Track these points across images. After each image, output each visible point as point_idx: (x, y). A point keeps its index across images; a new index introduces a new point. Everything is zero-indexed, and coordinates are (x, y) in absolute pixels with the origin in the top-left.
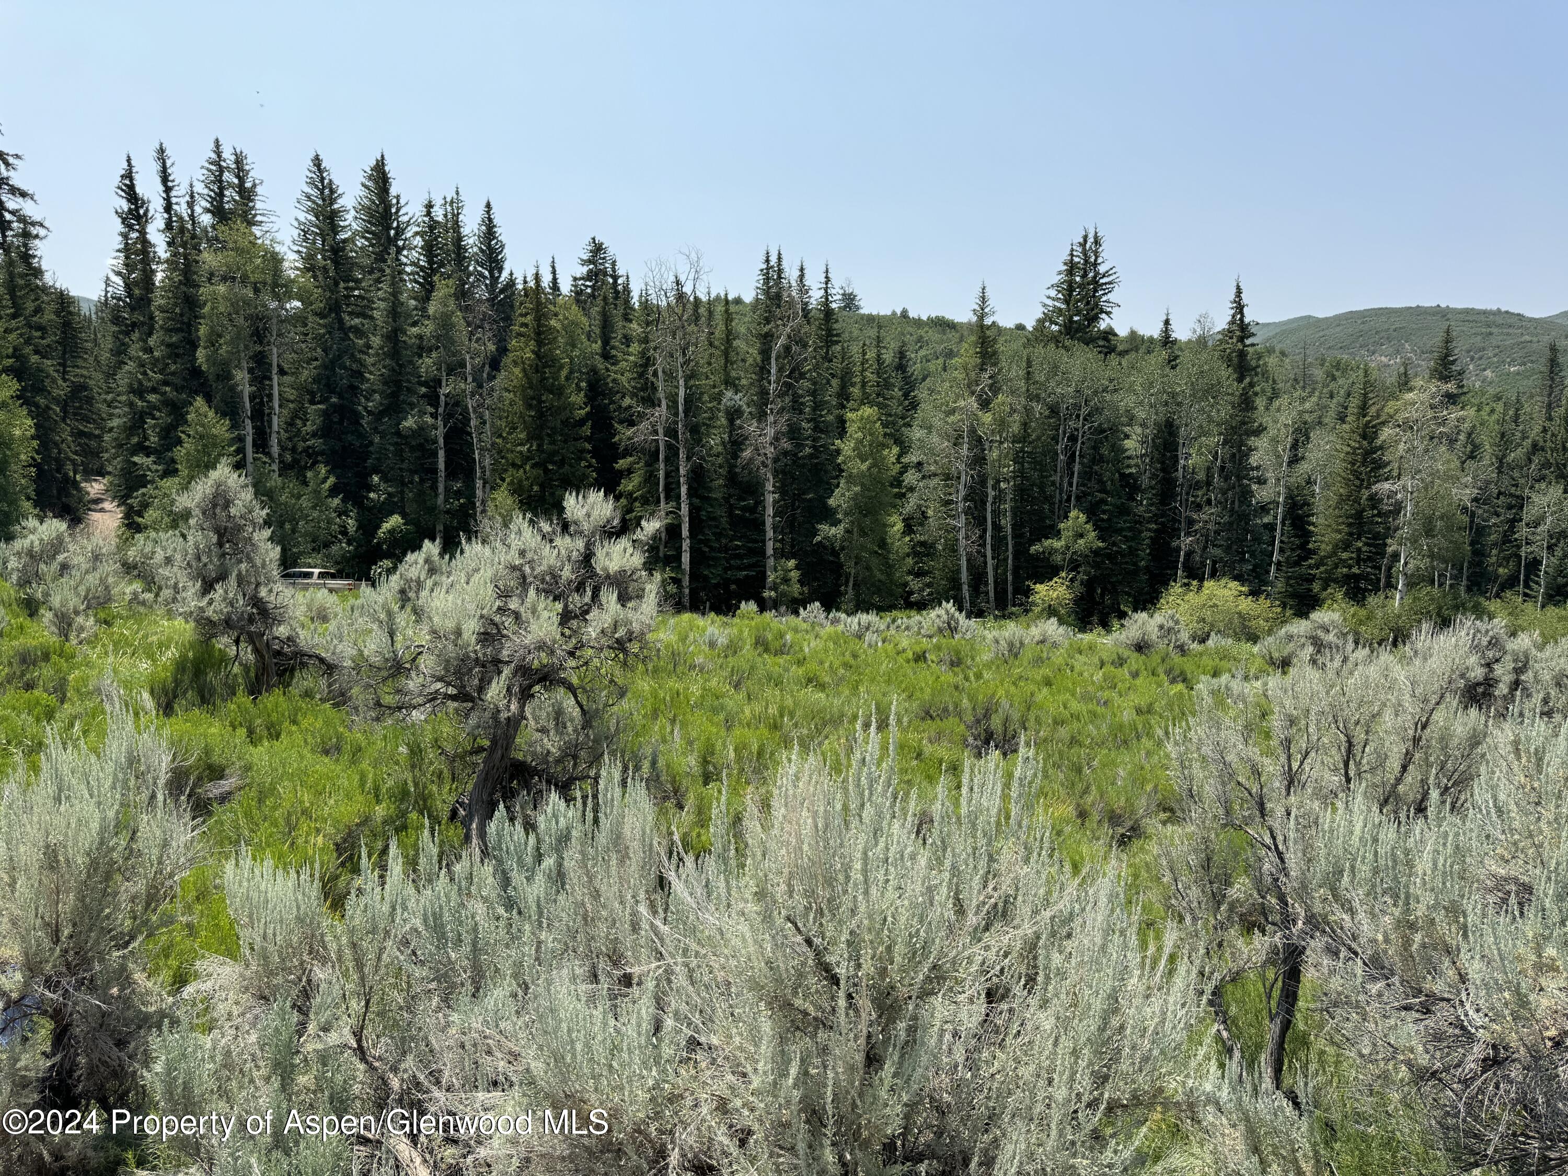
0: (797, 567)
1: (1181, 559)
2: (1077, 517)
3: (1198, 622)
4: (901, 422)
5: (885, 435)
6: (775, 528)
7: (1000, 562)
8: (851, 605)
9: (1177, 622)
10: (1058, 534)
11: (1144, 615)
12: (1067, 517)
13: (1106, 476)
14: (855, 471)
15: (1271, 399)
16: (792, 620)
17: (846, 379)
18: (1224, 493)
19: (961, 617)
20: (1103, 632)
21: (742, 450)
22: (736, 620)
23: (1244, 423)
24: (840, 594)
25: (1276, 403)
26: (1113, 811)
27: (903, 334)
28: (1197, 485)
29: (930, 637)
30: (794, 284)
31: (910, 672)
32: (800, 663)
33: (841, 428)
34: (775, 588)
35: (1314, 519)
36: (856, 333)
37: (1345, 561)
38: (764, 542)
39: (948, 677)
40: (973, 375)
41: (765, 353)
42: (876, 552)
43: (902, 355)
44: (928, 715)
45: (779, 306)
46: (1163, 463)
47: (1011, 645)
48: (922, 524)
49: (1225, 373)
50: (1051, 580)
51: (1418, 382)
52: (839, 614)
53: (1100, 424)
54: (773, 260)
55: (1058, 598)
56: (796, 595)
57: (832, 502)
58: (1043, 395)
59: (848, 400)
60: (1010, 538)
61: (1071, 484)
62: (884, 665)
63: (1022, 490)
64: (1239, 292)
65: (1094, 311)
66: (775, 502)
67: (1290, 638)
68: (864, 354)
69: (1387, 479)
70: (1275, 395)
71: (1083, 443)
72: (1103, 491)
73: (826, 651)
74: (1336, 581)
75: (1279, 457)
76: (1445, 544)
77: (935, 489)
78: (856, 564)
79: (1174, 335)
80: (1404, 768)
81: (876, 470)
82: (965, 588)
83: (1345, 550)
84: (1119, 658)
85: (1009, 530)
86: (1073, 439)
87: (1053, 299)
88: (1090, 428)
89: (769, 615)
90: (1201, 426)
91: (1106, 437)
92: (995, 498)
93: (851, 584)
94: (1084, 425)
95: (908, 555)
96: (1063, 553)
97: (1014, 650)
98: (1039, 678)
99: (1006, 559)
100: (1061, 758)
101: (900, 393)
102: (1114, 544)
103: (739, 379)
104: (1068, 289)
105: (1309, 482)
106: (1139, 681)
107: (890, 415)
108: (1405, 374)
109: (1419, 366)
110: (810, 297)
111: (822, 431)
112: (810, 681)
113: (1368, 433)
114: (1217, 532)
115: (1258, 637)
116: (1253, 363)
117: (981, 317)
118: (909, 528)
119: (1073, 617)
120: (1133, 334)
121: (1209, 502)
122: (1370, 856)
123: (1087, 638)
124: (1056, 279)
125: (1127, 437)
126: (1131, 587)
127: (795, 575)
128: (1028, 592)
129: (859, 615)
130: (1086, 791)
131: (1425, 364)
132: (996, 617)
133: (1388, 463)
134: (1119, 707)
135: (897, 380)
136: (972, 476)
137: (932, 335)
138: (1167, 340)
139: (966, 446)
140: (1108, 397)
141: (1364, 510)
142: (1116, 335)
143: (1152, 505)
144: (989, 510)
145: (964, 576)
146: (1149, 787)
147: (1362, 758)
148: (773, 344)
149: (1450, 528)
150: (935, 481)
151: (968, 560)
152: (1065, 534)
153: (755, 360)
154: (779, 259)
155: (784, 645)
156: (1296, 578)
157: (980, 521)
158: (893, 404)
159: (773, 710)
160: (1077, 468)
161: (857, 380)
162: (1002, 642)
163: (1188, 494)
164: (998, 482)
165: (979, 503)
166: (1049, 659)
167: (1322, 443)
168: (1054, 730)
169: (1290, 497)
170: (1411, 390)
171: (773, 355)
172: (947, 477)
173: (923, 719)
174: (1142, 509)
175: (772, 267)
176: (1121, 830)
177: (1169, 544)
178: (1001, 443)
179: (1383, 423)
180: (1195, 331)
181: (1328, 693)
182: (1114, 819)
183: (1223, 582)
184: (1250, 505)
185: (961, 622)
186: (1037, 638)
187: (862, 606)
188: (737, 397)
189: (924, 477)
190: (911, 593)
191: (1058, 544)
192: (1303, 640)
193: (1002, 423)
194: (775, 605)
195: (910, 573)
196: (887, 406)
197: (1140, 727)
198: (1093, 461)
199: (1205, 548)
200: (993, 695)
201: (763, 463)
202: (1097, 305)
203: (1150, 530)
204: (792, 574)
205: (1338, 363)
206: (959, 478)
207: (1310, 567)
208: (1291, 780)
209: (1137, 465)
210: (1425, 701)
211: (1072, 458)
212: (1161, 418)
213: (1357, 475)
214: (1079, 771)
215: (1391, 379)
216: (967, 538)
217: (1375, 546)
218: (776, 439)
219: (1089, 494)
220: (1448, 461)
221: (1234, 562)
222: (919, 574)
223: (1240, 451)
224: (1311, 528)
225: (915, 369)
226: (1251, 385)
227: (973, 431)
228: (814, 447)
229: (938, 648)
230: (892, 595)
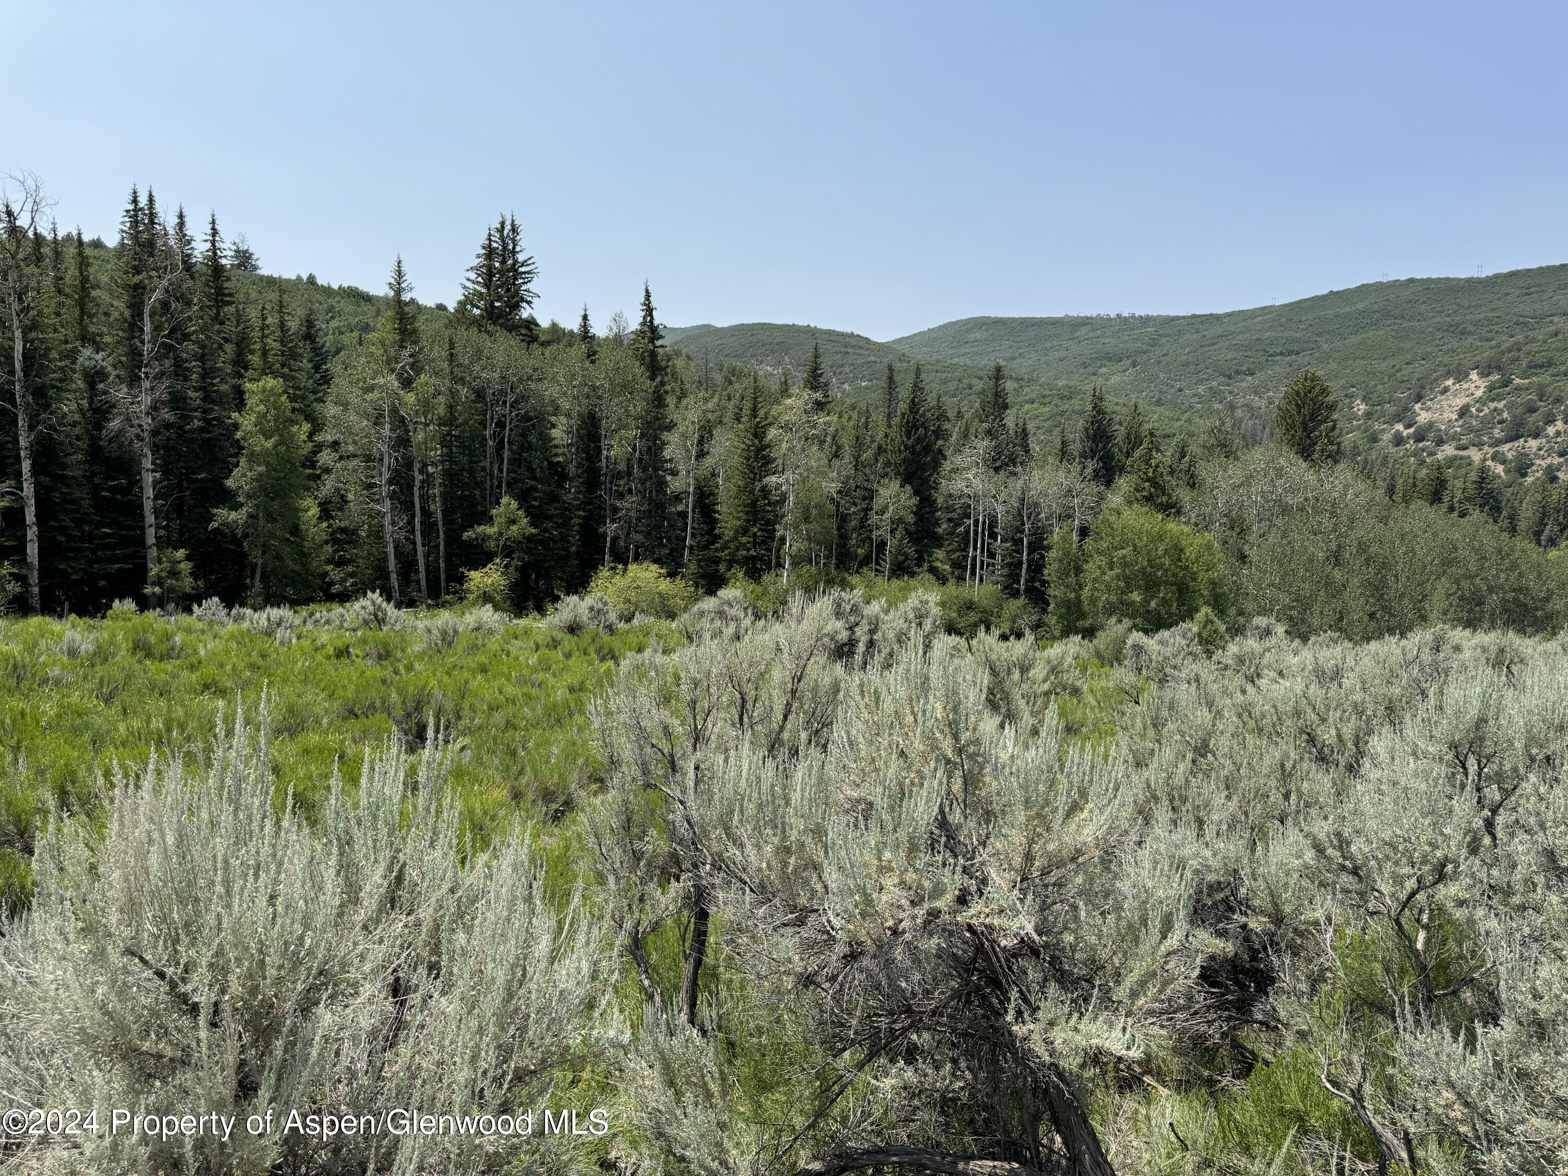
0: (188, 558)
1: (608, 545)
2: (508, 504)
3: (624, 603)
4: (312, 397)
5: (294, 410)
6: (156, 512)
7: (432, 549)
8: (260, 599)
9: (606, 604)
10: (490, 520)
11: (575, 598)
12: (498, 503)
13: (536, 463)
14: (257, 448)
15: (680, 398)
16: (184, 619)
17: (242, 344)
18: (643, 484)
19: (390, 610)
20: (538, 617)
21: (108, 420)
22: (107, 622)
23: (657, 419)
24: (246, 588)
25: (684, 402)
26: (547, 789)
27: (311, 302)
28: (618, 475)
29: (354, 630)
30: (171, 232)
31: (330, 669)
32: (192, 668)
33: (239, 400)
34: (159, 582)
35: (718, 508)
36: (253, 295)
37: (744, 544)
38: (143, 529)
39: (374, 671)
40: (392, 352)
41: (136, 307)
42: (288, 540)
43: (310, 324)
44: (352, 713)
45: (151, 255)
46: (587, 453)
47: (444, 634)
48: (341, 509)
49: (638, 370)
50: (485, 566)
51: (795, 390)
52: (242, 610)
53: (527, 412)
54: (143, 201)
55: (493, 584)
56: (188, 590)
57: (230, 483)
58: (468, 378)
59: (246, 368)
60: (440, 524)
61: (501, 471)
62: (300, 664)
63: (451, 475)
64: (648, 295)
65: (515, 300)
66: (156, 482)
67: (702, 613)
68: (264, 319)
69: (774, 473)
70: (683, 395)
71: (511, 430)
72: (533, 478)
73: (227, 652)
74: (737, 562)
75: (688, 451)
76: (819, 529)
77: (355, 470)
78: (263, 553)
79: (592, 331)
80: (785, 717)
81: (282, 449)
82: (394, 576)
83: (744, 535)
84: (553, 640)
85: (440, 516)
86: (501, 425)
87: (473, 282)
88: (517, 415)
89: (152, 615)
90: (620, 420)
91: (533, 425)
92: (423, 482)
93: (258, 576)
94: (511, 412)
95: (326, 542)
96: (497, 540)
97: (448, 638)
98: (473, 665)
99: (437, 546)
100: (495, 744)
101: (310, 365)
102: (546, 530)
103: (101, 335)
104: (488, 274)
105: (713, 475)
106: (571, 662)
107: (299, 389)
108: (786, 382)
109: (796, 376)
110: (192, 249)
111: (213, 402)
112: (206, 687)
113: (759, 432)
114: (638, 519)
115: (676, 614)
116: (663, 364)
117: (399, 292)
118: (326, 513)
119: (508, 603)
120: (554, 326)
121: (630, 491)
122: (755, 795)
123: (522, 622)
124: (476, 262)
125: (554, 426)
126: (564, 573)
127: (186, 567)
128: (461, 579)
129: (268, 609)
130: (521, 772)
131: (800, 375)
132: (429, 607)
133: (775, 460)
134: (553, 687)
135: (304, 349)
136: (396, 459)
137: (345, 306)
138: (586, 335)
139: (387, 426)
140: (533, 386)
141: (757, 500)
142: (537, 325)
143: (579, 493)
144: (417, 494)
145: (392, 564)
146: (580, 762)
147: (753, 711)
148: (146, 298)
149: (821, 516)
150: (355, 463)
151: (396, 548)
152: (497, 520)
153: (122, 314)
154: (151, 200)
155: (173, 648)
156: (705, 560)
157: (408, 507)
158: (302, 377)
159: (157, 724)
160: (506, 454)
161: (257, 347)
162: (435, 632)
163: (611, 483)
164: (425, 465)
165: (405, 487)
166: (484, 646)
167: (723, 440)
168: (489, 716)
169: (698, 488)
170: (790, 396)
171: (147, 310)
172: (369, 459)
173: (345, 719)
174: (570, 496)
175: (142, 209)
176: (554, 806)
177: (596, 530)
178: (427, 425)
179: (770, 424)
180: (611, 329)
181: (724, 656)
182: (547, 796)
183: (645, 565)
184: (666, 494)
185: (389, 613)
186: (471, 626)
187: (272, 599)
188: (99, 356)
189: (341, 458)
190: (332, 584)
191: (491, 530)
192: (713, 615)
193: (426, 406)
194: (160, 602)
195: (329, 562)
196: (294, 378)
197: (572, 705)
198: (522, 448)
199: (628, 534)
200: (424, 687)
201: (138, 436)
202: (517, 293)
203: (579, 517)
204: (182, 566)
205: (734, 370)
206: (382, 460)
207: (717, 550)
208: (697, 738)
209: (564, 454)
210: (799, 657)
211: (501, 445)
212: (584, 410)
213: (751, 469)
214: (514, 753)
215: (775, 387)
216: (393, 523)
217: (767, 531)
218: (154, 408)
219: (520, 481)
220: (819, 459)
221: (654, 547)
222: (341, 563)
223: (655, 444)
224: (717, 515)
225: (328, 341)
226: (662, 383)
227: (394, 411)
228: (205, 420)
229: (363, 641)
230: (309, 587)
